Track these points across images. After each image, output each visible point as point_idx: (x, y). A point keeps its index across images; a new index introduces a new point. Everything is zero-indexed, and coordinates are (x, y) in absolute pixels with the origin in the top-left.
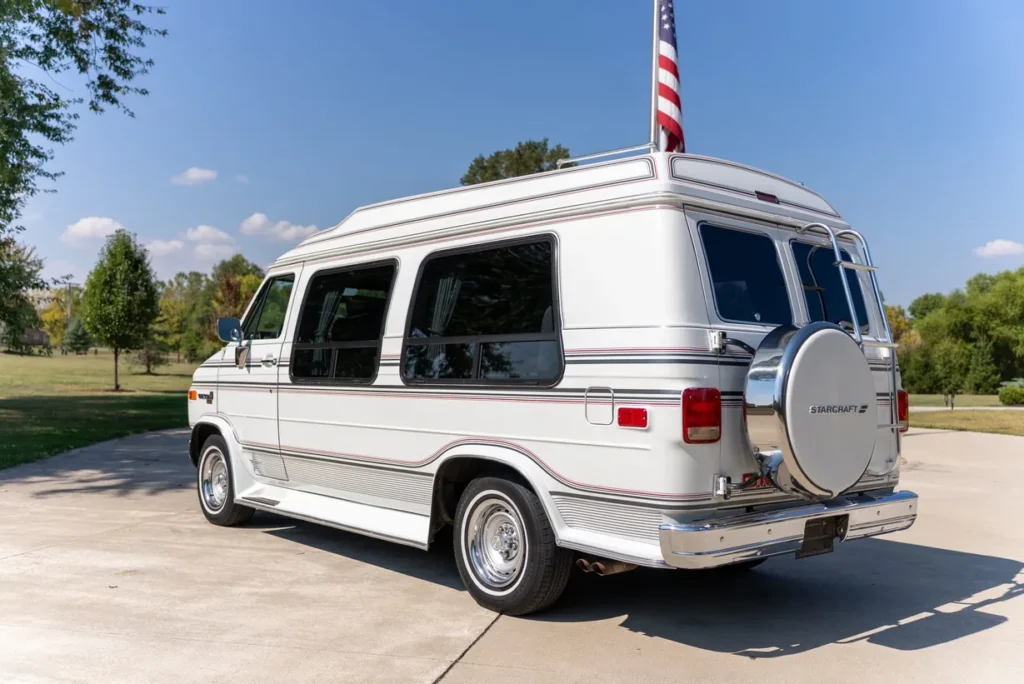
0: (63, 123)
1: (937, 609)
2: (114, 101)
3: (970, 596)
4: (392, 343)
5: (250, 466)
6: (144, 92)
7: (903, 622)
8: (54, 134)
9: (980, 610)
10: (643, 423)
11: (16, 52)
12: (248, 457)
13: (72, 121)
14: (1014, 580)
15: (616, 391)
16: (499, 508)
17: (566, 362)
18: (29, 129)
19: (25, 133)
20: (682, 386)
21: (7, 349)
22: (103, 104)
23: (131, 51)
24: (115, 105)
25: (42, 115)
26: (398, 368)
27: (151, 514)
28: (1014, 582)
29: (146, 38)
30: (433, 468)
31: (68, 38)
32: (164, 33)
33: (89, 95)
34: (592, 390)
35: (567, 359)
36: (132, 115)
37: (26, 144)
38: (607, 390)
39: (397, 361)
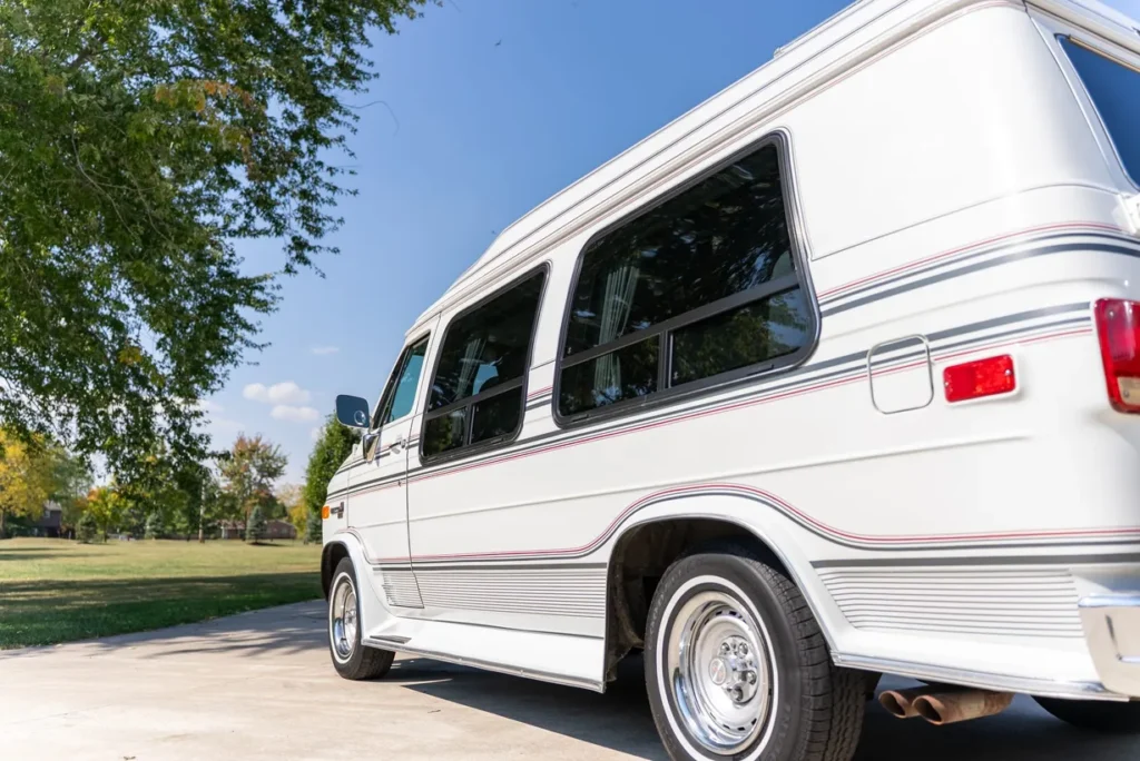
0: (268, 294)
2: (306, 262)
4: (541, 376)
5: (382, 594)
6: (336, 251)
8: (263, 306)
10: (1006, 385)
11: (230, 232)
12: (379, 580)
13: (277, 293)
15: (932, 337)
16: (720, 609)
17: (821, 316)
18: (240, 303)
19: (237, 307)
20: (1094, 294)
21: (254, 541)
22: (297, 266)
23: (323, 210)
24: (308, 266)
25: (247, 289)
26: (549, 406)
29: (337, 197)
30: (604, 555)
31: (265, 204)
32: (355, 193)
33: (284, 258)
34: (879, 350)
35: (823, 309)
37: (237, 319)
38: (915, 341)
39: (550, 397)
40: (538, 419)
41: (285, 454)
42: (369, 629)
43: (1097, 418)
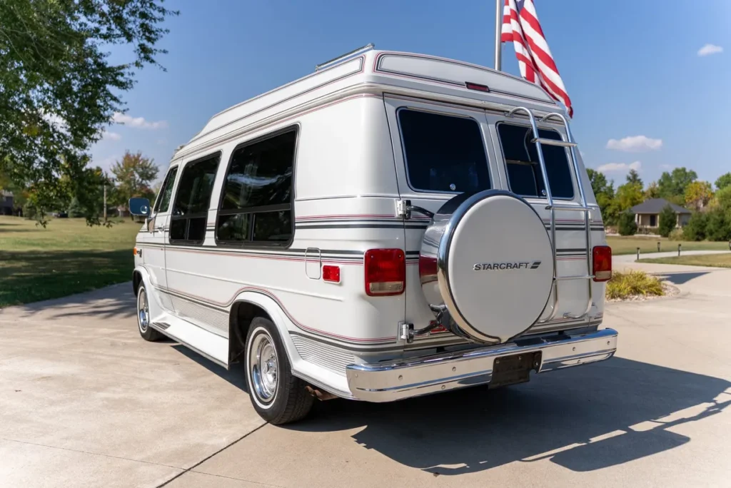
0: (127, 79)
1: (631, 427)
2: (152, 61)
3: (668, 414)
5: (159, 301)
6: (165, 52)
7: (594, 440)
8: (122, 85)
9: (668, 429)
10: (337, 279)
11: (100, 35)
12: (157, 294)
13: (131, 78)
14: (715, 399)
17: (295, 228)
18: (110, 83)
19: (108, 87)
20: (364, 248)
22: (145, 63)
23: (155, 26)
24: (153, 64)
25: (113, 75)
27: (115, 331)
28: (715, 401)
29: (167, 17)
30: (229, 309)
31: (120, 21)
32: (178, 13)
34: (309, 251)
35: (297, 225)
36: (165, 70)
37: (108, 94)
38: (316, 251)
39: (214, 228)
40: (210, 238)
41: (157, 165)
42: (152, 318)
43: (362, 297)
